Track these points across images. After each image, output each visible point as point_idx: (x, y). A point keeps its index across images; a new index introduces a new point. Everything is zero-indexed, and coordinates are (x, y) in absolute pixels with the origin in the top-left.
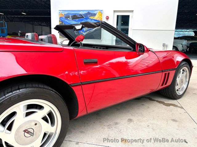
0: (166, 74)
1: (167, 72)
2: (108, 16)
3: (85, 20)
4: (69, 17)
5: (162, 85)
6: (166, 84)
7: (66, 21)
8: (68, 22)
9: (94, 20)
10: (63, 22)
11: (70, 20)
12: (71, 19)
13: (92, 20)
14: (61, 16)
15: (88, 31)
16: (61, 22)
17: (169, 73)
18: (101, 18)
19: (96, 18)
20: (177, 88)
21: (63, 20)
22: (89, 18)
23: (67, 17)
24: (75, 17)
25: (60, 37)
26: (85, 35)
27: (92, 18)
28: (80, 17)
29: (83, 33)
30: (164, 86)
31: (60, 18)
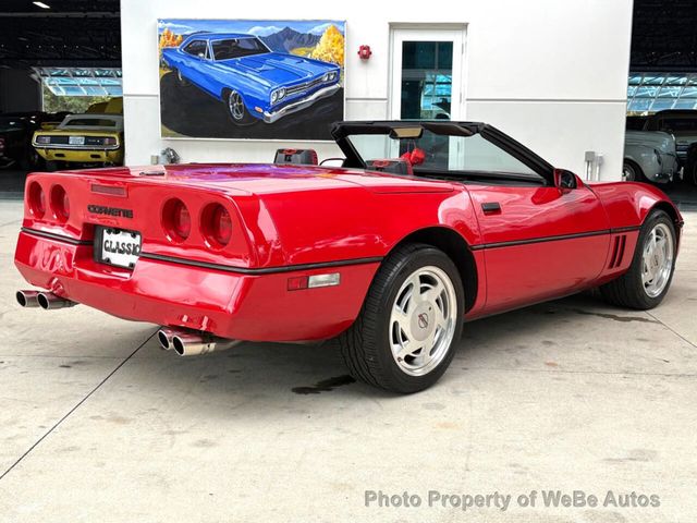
0: (618, 238)
1: (621, 235)
2: (365, 45)
3: (272, 60)
4: (202, 49)
5: (611, 266)
6: (618, 265)
7: (193, 64)
8: (201, 70)
9: (312, 61)
10: (175, 70)
11: (207, 63)
12: (212, 54)
13: (301, 59)
14: (170, 42)
15: (289, 106)
16: (169, 68)
17: (624, 237)
18: (341, 51)
19: (318, 52)
20: (645, 278)
21: (179, 60)
22: (291, 53)
23: (194, 48)
24: (228, 49)
25: (164, 135)
26: (272, 121)
27: (301, 52)
28: (250, 47)
29: (267, 114)
30: (615, 270)
31: (164, 50)
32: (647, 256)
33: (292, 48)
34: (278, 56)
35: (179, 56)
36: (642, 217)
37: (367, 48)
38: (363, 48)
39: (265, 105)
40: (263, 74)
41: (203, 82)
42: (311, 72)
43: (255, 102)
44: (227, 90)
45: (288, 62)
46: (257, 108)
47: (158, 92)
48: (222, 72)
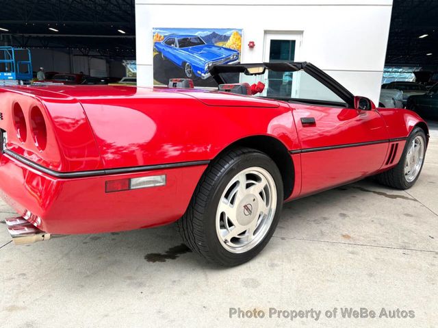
0: (393, 145)
1: (395, 143)
2: (252, 41)
3: (206, 48)
4: (173, 43)
5: (387, 164)
6: (391, 162)
7: (168, 50)
8: (172, 52)
9: (225, 49)
10: (160, 53)
11: (175, 49)
12: (178, 45)
13: (220, 48)
14: (158, 39)
16: (158, 51)
17: (397, 144)
18: (240, 44)
19: (228, 44)
20: (406, 170)
21: (162, 48)
22: (216, 45)
23: (169, 42)
24: (185, 43)
26: (205, 78)
27: (220, 44)
28: (196, 42)
29: (203, 75)
30: (389, 165)
31: (155, 43)
32: (409, 157)
33: (216, 42)
34: (209, 46)
35: (162, 46)
36: (410, 130)
37: (253, 43)
38: (251, 42)
39: (202, 70)
40: (202, 55)
41: (173, 59)
42: (224, 54)
43: (198, 69)
44: (184, 63)
45: (214, 49)
46: (199, 72)
47: (152, 63)
48: (182, 54)
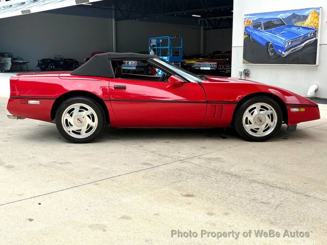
3: (287, 29)
4: (260, 26)
7: (256, 32)
8: (259, 35)
9: (304, 28)
10: (249, 35)
11: (261, 31)
12: (263, 28)
13: (299, 27)
14: (248, 24)
15: (293, 49)
16: (248, 35)
18: (317, 22)
19: (307, 23)
21: (251, 31)
22: (295, 25)
23: (256, 26)
24: (270, 25)
25: (244, 63)
26: (285, 56)
27: (299, 24)
28: (278, 23)
29: (283, 53)
31: (246, 27)
33: (295, 22)
34: (289, 26)
35: (251, 29)
39: (282, 48)
40: (283, 35)
41: (259, 40)
42: (303, 32)
43: (278, 47)
44: (268, 43)
45: (294, 29)
46: (279, 50)
47: (243, 45)
48: (267, 35)
